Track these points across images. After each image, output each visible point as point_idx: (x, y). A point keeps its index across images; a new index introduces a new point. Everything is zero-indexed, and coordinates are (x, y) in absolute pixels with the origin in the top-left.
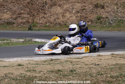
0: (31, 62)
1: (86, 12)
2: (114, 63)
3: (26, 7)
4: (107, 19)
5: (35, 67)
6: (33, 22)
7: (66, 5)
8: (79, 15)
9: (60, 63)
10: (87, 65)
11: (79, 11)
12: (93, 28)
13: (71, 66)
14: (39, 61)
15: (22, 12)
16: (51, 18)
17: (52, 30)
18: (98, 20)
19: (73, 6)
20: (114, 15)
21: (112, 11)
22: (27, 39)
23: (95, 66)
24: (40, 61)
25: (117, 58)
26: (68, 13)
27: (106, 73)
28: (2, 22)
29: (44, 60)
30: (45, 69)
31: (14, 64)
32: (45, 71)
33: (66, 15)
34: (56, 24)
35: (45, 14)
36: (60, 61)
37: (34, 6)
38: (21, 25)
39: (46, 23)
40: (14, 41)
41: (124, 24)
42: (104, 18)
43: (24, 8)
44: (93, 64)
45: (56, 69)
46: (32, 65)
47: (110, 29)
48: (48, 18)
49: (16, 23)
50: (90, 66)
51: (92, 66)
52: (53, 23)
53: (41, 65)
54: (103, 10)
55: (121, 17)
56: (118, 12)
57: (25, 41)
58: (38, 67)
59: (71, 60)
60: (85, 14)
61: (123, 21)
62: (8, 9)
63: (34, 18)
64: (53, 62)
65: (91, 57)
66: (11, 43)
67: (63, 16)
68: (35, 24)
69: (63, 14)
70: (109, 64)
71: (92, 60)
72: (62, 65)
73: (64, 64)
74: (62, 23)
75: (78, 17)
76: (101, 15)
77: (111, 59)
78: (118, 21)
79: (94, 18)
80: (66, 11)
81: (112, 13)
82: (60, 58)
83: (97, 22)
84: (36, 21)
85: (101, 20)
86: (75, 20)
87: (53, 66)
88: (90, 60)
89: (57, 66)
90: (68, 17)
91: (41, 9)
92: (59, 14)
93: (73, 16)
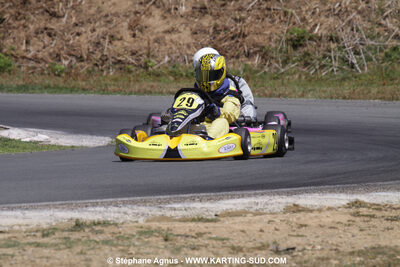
1: (241, 9)
2: (363, 242)
4: (333, 46)
8: (207, 22)
9: (118, 238)
11: (206, 3)
12: (271, 82)
14: (20, 232)
16: (78, 34)
17: (84, 90)
18: (295, 47)
20: (367, 25)
21: (356, 8)
24: (24, 229)
25: (374, 222)
26: (157, 13)
29: (45, 226)
33: (150, 21)
34: (104, 59)
35: (54, 15)
36: (116, 230)
39: (58, 55)
42: (320, 39)
44: (268, 246)
47: (347, 88)
48: (68, 36)
52: (89, 59)
53: (30, 250)
55: (397, 37)
56: (383, 11)
58: (13, 256)
59: (164, 226)
60: (236, 20)
64: (82, 234)
65: (257, 213)
67: (135, 28)
68: (6, 58)
69: (132, 16)
70: (341, 249)
71: (261, 231)
72: (123, 251)
73: (134, 245)
74: (130, 59)
75: (201, 31)
76: (307, 23)
77: (350, 224)
78: (383, 55)
79: (275, 37)
80: (147, 3)
81: (358, 17)
82: (117, 215)
83: (288, 58)
84: (13, 49)
85: (306, 49)
86: (189, 46)
87: (81, 253)
88: (251, 228)
89: (102, 253)
90: (156, 31)
92: (115, 19)
93: (181, 29)
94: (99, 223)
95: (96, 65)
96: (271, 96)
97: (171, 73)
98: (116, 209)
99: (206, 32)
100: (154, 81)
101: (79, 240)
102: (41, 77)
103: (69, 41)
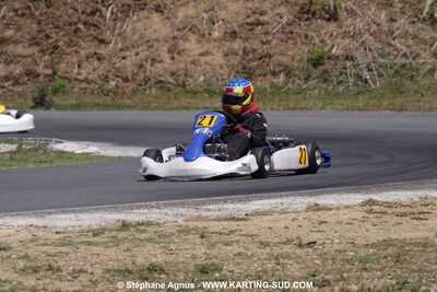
0: (40, 234)
1: (267, 33)
2: (376, 235)
3: (23, 15)
4: (349, 64)
5: (54, 256)
6: (54, 73)
7: (184, 9)
8: (237, 45)
9: (160, 236)
10: (268, 244)
11: (236, 29)
12: (295, 97)
13: (201, 251)
14: (74, 232)
15: (9, 33)
16: (124, 58)
17: (130, 107)
18: (315, 66)
19: (212, 9)
20: (378, 45)
21: (368, 30)
22: (30, 144)
23: (299, 251)
24: (77, 229)
25: (385, 218)
26: (193, 38)
27: (343, 279)
29: (95, 227)
30: (97, 263)
32: (98, 271)
33: (187, 45)
34: (147, 80)
35: (102, 42)
36: (158, 229)
37: (58, 9)
38: (3, 87)
39: (106, 77)
41: (417, 82)
42: (337, 58)
43: (16, 19)
44: (292, 240)
45: (140, 261)
46: (43, 245)
47: (361, 101)
48: (114, 60)
50: (277, 251)
51: (287, 249)
52: (133, 80)
53: (82, 248)
54: (332, 26)
55: (405, 55)
56: (392, 33)
57: (19, 150)
58: (67, 254)
59: (200, 225)
60: (262, 42)
61: (412, 69)
63: (56, 60)
64: (128, 233)
65: (283, 212)
67: (174, 51)
68: (61, 81)
69: (171, 41)
70: (356, 242)
71: (286, 228)
72: (164, 247)
73: (174, 243)
74: (170, 79)
75: (231, 53)
76: (326, 45)
77: (364, 220)
78: (393, 71)
79: (297, 57)
80: (184, 29)
81: (371, 38)
82: (159, 216)
83: (309, 76)
84: (67, 73)
85: (324, 67)
86: (221, 67)
87: (128, 250)
88: (277, 225)
89: (145, 250)
90: (192, 53)
91: (85, 24)
92: (156, 44)
93: (215, 52)
94: (143, 224)
95: (140, 85)
96: (294, 109)
97: (206, 91)
98: (158, 211)
99: (236, 54)
100: (191, 98)
101: (126, 238)
102: (92, 97)
103: (115, 64)
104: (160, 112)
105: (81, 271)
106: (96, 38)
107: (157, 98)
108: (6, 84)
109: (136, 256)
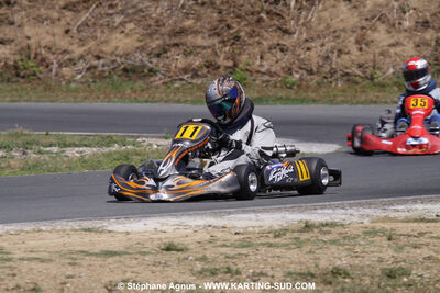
0: (219, 234)
3: (203, 4)
5: (233, 257)
6: (235, 65)
8: (429, 35)
9: (344, 238)
11: (429, 18)
13: (388, 254)
14: (254, 233)
15: (188, 23)
16: (309, 49)
17: (314, 101)
24: (257, 230)
26: (382, 27)
28: (103, 66)
29: (277, 228)
30: (278, 266)
31: (148, 245)
32: (279, 274)
33: (376, 36)
34: (333, 72)
35: (286, 32)
36: (343, 231)
38: (182, 80)
39: (290, 69)
40: (150, 145)
43: (196, 8)
45: (323, 264)
46: (224, 246)
48: (299, 51)
49: (163, 70)
52: (318, 72)
53: (263, 250)
58: (247, 256)
59: (388, 226)
62: (130, 11)
63: (237, 51)
64: (311, 234)
66: (138, 154)
67: (362, 42)
68: (242, 73)
69: (359, 31)
72: (349, 250)
73: (360, 245)
74: (358, 72)
75: (423, 44)
80: (373, 18)
82: (343, 217)
84: (248, 64)
87: (310, 252)
89: (329, 253)
90: (381, 44)
91: (268, 13)
92: (343, 34)
93: (405, 43)
94: (327, 225)
95: (326, 77)
97: (395, 84)
98: (343, 211)
99: (428, 45)
100: (379, 92)
101: (309, 240)
102: (274, 90)
103: (299, 55)
104: (346, 106)
105: (262, 274)
106: (280, 29)
107: (343, 91)
108: (185, 77)
109: (319, 259)
